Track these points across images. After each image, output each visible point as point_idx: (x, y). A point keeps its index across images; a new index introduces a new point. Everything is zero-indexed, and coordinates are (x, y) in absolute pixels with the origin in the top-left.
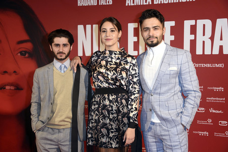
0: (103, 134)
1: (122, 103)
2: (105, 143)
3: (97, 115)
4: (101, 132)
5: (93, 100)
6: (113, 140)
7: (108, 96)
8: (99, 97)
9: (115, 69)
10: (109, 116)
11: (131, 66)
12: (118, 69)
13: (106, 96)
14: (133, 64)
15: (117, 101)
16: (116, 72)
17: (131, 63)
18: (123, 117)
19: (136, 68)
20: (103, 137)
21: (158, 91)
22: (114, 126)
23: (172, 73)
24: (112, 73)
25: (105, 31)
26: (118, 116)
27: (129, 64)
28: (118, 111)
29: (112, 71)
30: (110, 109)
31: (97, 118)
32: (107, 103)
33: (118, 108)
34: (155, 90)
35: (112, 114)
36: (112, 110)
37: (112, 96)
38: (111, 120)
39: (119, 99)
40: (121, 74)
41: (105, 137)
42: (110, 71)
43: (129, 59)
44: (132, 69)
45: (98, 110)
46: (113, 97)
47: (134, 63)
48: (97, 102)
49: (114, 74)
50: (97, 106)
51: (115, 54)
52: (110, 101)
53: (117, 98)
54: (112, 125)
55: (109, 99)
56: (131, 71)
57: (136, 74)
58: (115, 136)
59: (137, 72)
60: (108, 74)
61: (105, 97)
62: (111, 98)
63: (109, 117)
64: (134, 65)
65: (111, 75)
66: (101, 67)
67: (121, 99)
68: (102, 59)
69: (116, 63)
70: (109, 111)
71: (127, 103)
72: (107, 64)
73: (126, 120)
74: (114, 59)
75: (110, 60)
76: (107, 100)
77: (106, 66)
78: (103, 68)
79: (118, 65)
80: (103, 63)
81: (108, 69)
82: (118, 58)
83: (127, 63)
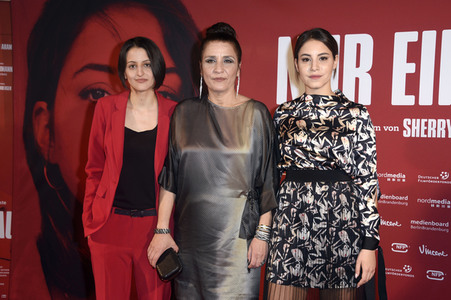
0: (294, 260)
1: (339, 201)
2: (297, 278)
3: (285, 221)
4: (290, 255)
5: (282, 191)
6: (314, 273)
7: (314, 186)
8: (293, 186)
9: (328, 134)
10: (311, 226)
11: (359, 124)
12: (333, 134)
13: (309, 186)
14: (362, 119)
15: (329, 198)
16: (330, 139)
17: (358, 118)
18: (339, 229)
19: (368, 128)
20: (294, 266)
22: (319, 246)
24: (322, 142)
25: (307, 59)
26: (329, 226)
27: (354, 122)
28: (330, 216)
29: (322, 138)
30: (315, 211)
31: (284, 227)
32: (309, 199)
33: (331, 211)
35: (318, 222)
36: (319, 215)
37: (321, 186)
38: (313, 233)
39: (334, 193)
40: (339, 142)
41: (298, 266)
42: (317, 138)
43: (354, 112)
44: (362, 131)
45: (287, 211)
46: (323, 188)
47: (366, 118)
48: (289, 195)
49: (326, 144)
50: (287, 204)
51: (325, 101)
52: (317, 197)
53: (330, 191)
54: (314, 244)
55: (313, 192)
56: (361, 134)
57: (370, 139)
58: (319, 265)
59: (372, 135)
60: (313, 146)
61: (305, 188)
62: (318, 190)
63: (310, 228)
64: (365, 122)
65: (318, 146)
66: (298, 131)
67: (338, 193)
68: (298, 118)
69: (328, 123)
70: (311, 217)
71: (350, 201)
72: (309, 126)
73: (344, 236)
74: (324, 115)
75: (314, 117)
76: (310, 194)
77: (307, 130)
78: (302, 133)
79: (332, 125)
80: (303, 123)
81: (312, 136)
82: (332, 113)
83: (350, 119)
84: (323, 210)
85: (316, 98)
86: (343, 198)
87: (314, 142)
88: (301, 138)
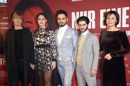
1: (47, 52)
2: (40, 69)
3: (36, 57)
7: (41, 49)
9: (44, 37)
11: (51, 34)
13: (40, 49)
15: (44, 51)
18: (47, 58)
19: (53, 35)
20: (39, 67)
21: (62, 46)
23: (68, 39)
24: (43, 39)
25: (40, 19)
26: (45, 58)
27: (50, 34)
28: (45, 56)
30: (42, 54)
32: (40, 52)
33: (45, 54)
34: (61, 46)
35: (42, 57)
38: (42, 59)
39: (45, 50)
40: (47, 38)
41: (40, 67)
43: (50, 32)
44: (52, 35)
50: (36, 53)
51: (43, 29)
52: (42, 51)
53: (44, 50)
54: (42, 62)
55: (41, 50)
57: (54, 37)
59: (54, 36)
62: (42, 50)
63: (41, 58)
64: (53, 33)
66: (37, 37)
67: (46, 50)
68: (38, 34)
69: (44, 34)
71: (50, 51)
72: (40, 36)
73: (48, 59)
74: (43, 33)
75: (41, 34)
76: (40, 51)
77: (40, 37)
78: (38, 38)
79: (45, 35)
80: (39, 36)
81: (41, 38)
82: (45, 32)
83: (49, 33)
84: (43, 54)
85: (41, 29)
86: (48, 51)
87: (41, 39)
88: (38, 39)
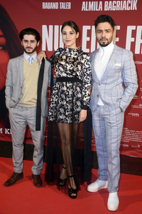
0: (61, 113)
1: (76, 90)
4: (59, 111)
7: (66, 83)
8: (59, 84)
9: (73, 63)
10: (66, 99)
11: (85, 61)
12: (75, 63)
13: (64, 83)
14: (87, 59)
17: (85, 59)
18: (77, 100)
19: (89, 63)
24: (70, 65)
25: (65, 34)
26: (73, 99)
28: (73, 96)
30: (67, 93)
31: (56, 100)
32: (65, 88)
33: (73, 93)
35: (69, 97)
38: (67, 102)
45: (57, 94)
46: (70, 84)
48: (57, 88)
49: (72, 66)
50: (57, 91)
53: (73, 85)
54: (68, 106)
55: (66, 86)
57: (89, 67)
58: (70, 114)
60: (67, 66)
65: (69, 67)
66: (62, 60)
67: (76, 87)
70: (66, 95)
71: (81, 90)
72: (67, 58)
73: (79, 103)
74: (73, 55)
75: (69, 55)
77: (66, 60)
80: (64, 57)
81: (67, 62)
84: (70, 93)
86: (78, 89)
88: (63, 63)
